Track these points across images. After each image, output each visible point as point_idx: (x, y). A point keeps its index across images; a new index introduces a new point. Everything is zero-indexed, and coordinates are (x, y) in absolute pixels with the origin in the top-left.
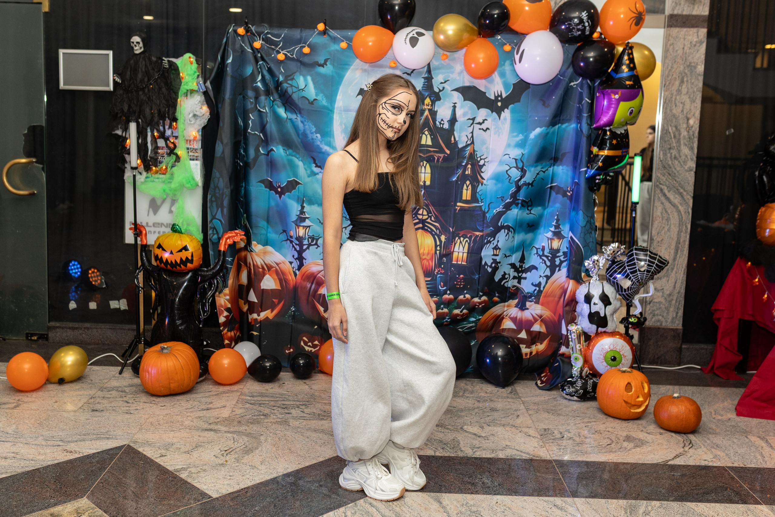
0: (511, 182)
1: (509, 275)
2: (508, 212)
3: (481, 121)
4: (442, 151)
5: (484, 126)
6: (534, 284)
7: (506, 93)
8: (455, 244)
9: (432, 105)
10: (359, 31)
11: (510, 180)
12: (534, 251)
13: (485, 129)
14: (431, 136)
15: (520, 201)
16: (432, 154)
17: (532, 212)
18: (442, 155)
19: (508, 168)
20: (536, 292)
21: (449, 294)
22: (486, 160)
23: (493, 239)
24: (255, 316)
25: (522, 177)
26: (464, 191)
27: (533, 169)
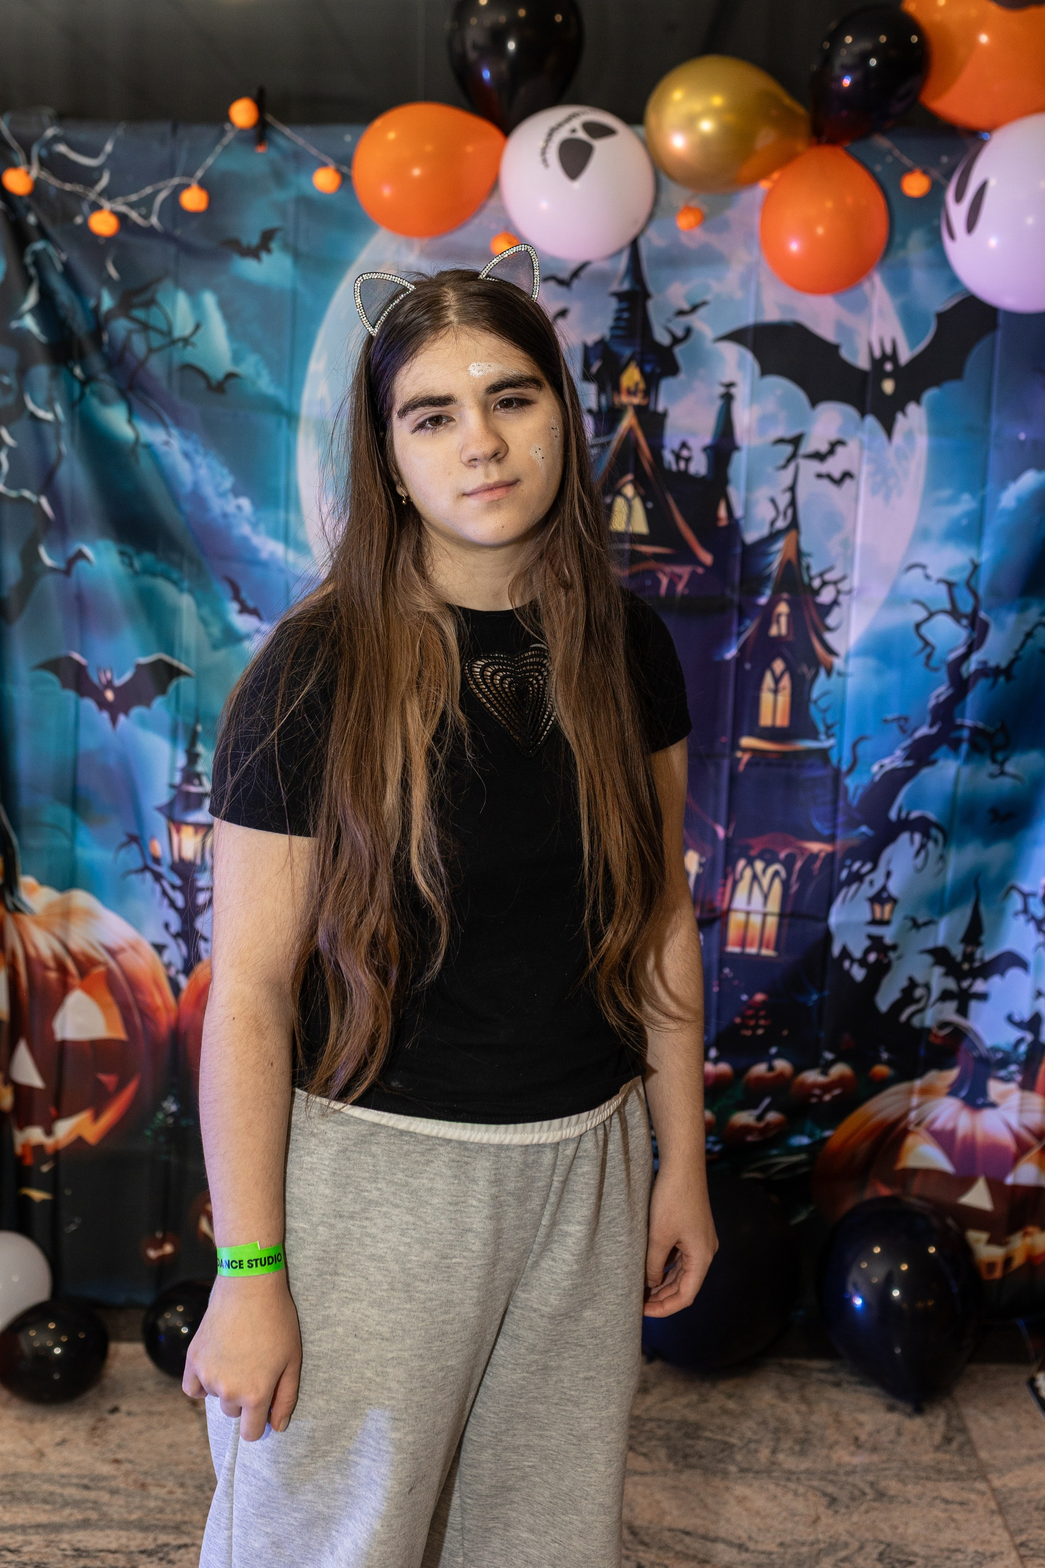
0: (934, 662)
1: (927, 986)
2: (925, 772)
3: (824, 448)
4: (686, 556)
5: (835, 466)
6: (1017, 1018)
7: (912, 345)
8: (735, 884)
9: (647, 393)
10: (378, 123)
11: (929, 657)
12: (1016, 902)
13: (837, 474)
14: (644, 501)
15: (965, 734)
16: (651, 565)
17: (1010, 768)
18: (684, 571)
19: (920, 614)
20: (1023, 1048)
21: (716, 1061)
22: (844, 586)
23: (868, 867)
24: (35, 1135)
25: (972, 647)
26: (766, 698)
27: (1011, 619)
